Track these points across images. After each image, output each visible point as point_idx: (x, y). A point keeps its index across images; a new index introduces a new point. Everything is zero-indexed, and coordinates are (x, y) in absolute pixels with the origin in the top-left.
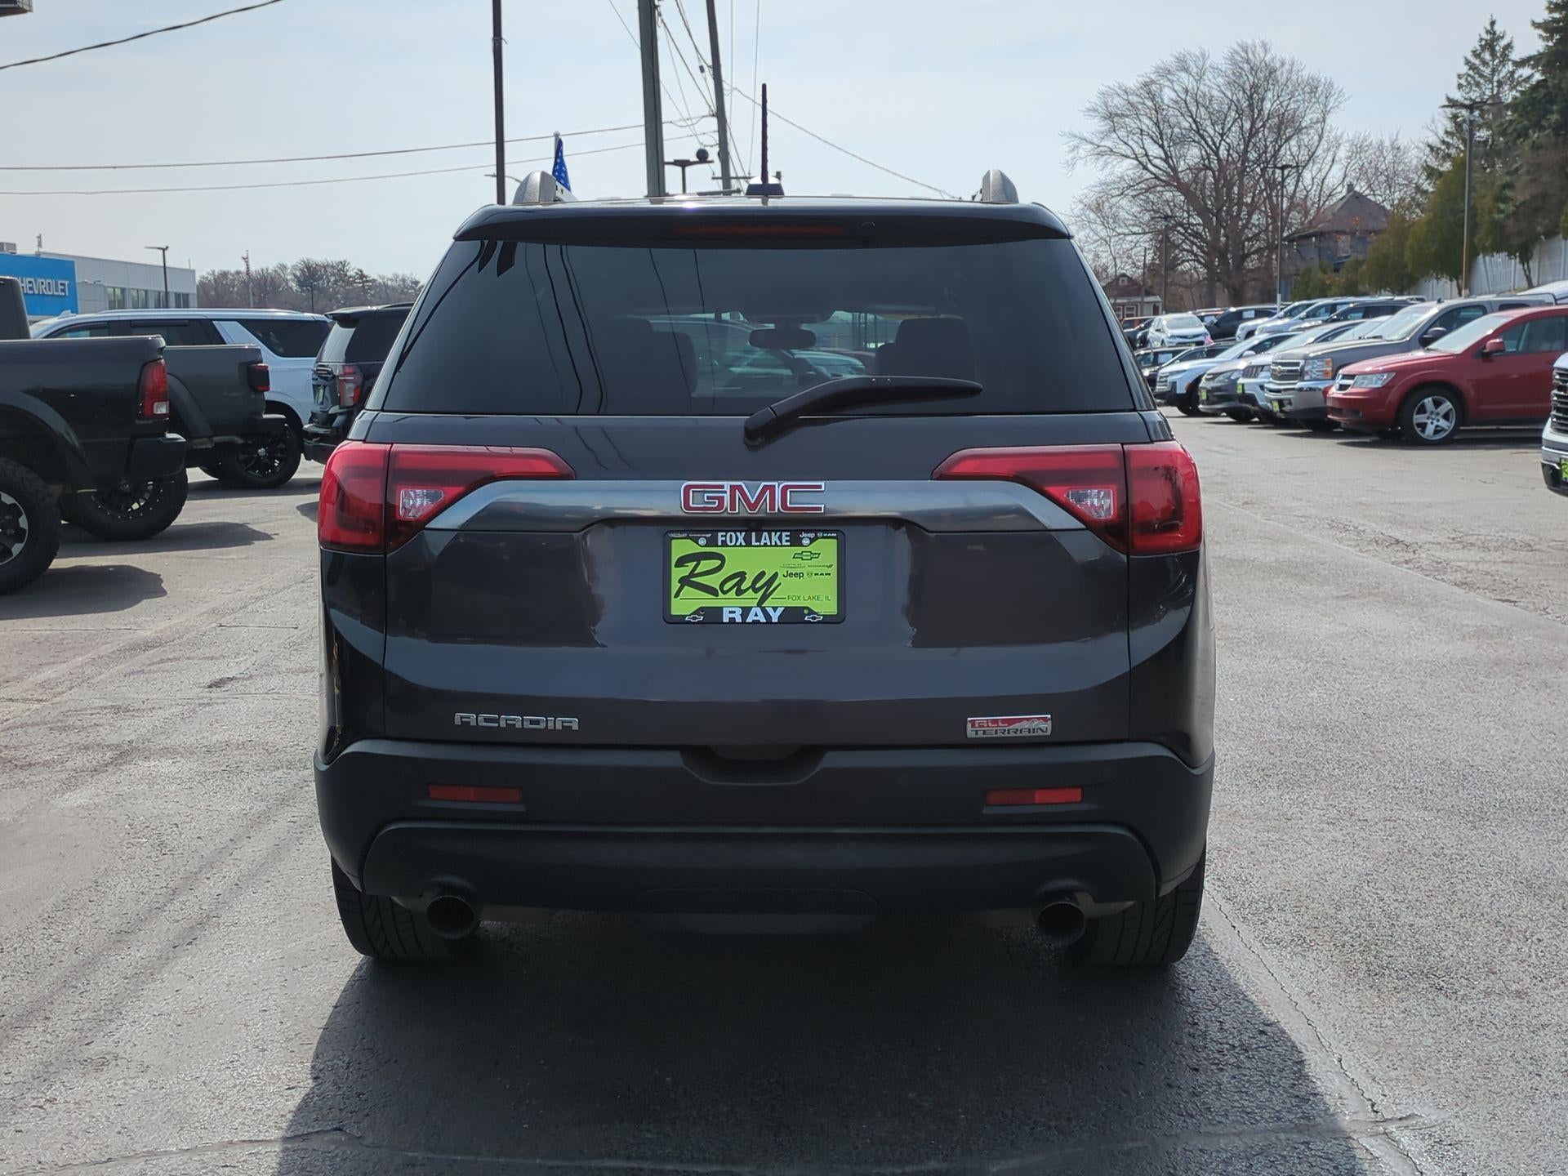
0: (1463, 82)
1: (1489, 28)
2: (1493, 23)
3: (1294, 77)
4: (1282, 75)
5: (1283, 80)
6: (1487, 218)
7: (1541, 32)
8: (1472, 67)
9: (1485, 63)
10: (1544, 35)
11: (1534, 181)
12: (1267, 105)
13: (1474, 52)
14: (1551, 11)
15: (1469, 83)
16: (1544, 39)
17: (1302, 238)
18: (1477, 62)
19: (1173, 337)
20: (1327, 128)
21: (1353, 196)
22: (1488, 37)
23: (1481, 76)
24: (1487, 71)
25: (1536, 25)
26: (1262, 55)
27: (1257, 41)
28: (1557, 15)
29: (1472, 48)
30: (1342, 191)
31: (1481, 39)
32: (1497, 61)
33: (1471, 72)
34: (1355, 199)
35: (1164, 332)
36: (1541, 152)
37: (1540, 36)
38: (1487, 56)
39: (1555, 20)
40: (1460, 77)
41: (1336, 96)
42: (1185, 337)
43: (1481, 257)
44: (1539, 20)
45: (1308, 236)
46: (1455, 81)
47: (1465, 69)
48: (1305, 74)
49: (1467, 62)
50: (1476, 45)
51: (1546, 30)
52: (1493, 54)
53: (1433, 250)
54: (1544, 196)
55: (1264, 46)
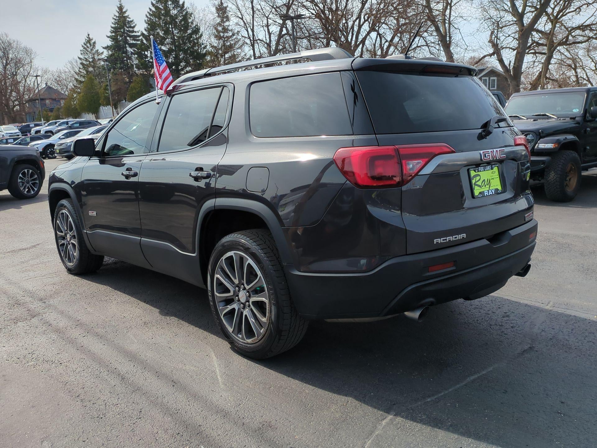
0: (82, 52)
1: (88, 36)
2: (89, 35)
3: (18, 46)
4: (14, 45)
5: (15, 47)
6: (103, 95)
7: (110, 39)
8: (84, 48)
9: (88, 47)
10: (111, 40)
11: (116, 84)
12: (10, 56)
13: (84, 43)
14: (111, 33)
15: (84, 53)
16: (111, 41)
17: (31, 100)
18: (86, 47)
19: (6, 133)
20: (32, 64)
21: (48, 87)
22: (88, 39)
23: (88, 51)
24: (89, 50)
25: (108, 37)
26: (6, 38)
27: (3, 33)
28: (113, 34)
29: (83, 42)
30: (44, 86)
31: (86, 40)
32: (92, 47)
33: (84, 50)
34: (49, 88)
35: (3, 132)
36: (117, 76)
37: (110, 40)
38: (88, 45)
39: (113, 36)
40: (81, 51)
41: (34, 54)
42: (12, 133)
43: (101, 107)
44: (109, 35)
45: (35, 100)
46: (80, 52)
47: (82, 49)
48: (23, 46)
49: (83, 46)
50: (84, 41)
51: (111, 39)
52: (90, 45)
53: (86, 104)
54: (120, 89)
55: (6, 34)
